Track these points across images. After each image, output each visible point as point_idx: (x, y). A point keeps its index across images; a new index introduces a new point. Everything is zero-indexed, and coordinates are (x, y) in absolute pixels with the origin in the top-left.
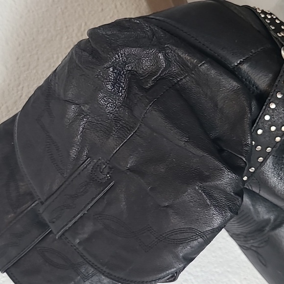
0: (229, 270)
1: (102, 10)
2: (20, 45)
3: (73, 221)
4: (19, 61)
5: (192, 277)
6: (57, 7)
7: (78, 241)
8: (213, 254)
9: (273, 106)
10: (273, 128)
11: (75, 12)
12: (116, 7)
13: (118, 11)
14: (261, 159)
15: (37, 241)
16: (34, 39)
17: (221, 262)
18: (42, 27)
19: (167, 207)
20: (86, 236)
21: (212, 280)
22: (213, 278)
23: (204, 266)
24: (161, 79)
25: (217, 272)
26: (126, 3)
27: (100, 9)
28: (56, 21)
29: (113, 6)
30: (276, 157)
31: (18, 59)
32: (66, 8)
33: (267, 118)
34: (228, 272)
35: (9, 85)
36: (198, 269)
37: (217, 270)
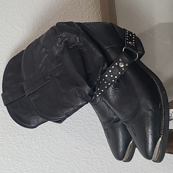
0: (102, 143)
1: (82, 17)
2: (42, 23)
3: (33, 91)
4: (40, 29)
5: (84, 140)
6: (63, 11)
7: (33, 99)
8: (97, 134)
9: (113, 67)
10: (112, 76)
11: (70, 15)
12: (89, 17)
13: (89, 19)
14: (106, 87)
15: (20, 97)
16: (48, 22)
17: (100, 138)
18: (53, 18)
19: (64, 93)
20: (36, 98)
21: (93, 144)
22: (94, 144)
23: (91, 137)
24: (76, 47)
25: (96, 142)
26: (94, 16)
27: (81, 17)
28: (60, 17)
29: (88, 16)
30: (113, 88)
31: (39, 28)
32: (66, 12)
33: (110, 71)
34: (102, 144)
35: (32, 38)
36: (88, 137)
37: (97, 141)
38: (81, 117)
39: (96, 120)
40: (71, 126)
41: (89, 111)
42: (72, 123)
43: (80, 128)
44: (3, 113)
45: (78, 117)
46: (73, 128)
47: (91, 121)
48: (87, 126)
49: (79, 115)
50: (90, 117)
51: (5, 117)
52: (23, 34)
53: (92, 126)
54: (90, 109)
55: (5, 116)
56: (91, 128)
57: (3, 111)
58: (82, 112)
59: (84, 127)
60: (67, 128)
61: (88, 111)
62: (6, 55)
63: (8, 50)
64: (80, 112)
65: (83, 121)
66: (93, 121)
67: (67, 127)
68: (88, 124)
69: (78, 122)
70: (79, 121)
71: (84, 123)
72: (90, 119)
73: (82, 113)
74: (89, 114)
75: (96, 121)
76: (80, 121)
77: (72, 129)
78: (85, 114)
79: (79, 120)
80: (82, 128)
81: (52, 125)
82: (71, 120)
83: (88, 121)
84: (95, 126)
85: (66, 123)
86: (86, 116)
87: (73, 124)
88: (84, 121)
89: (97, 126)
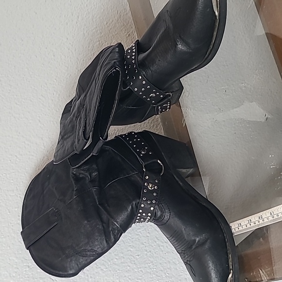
38: (150, 259)
39: (174, 260)
40: (136, 275)
41: (161, 247)
42: (136, 270)
43: (150, 276)
44: (28, 269)
45: (145, 259)
46: (140, 278)
47: (165, 263)
48: (161, 272)
49: (146, 257)
50: (163, 258)
51: (31, 276)
52: (43, 148)
53: (169, 270)
54: (162, 244)
55: (32, 274)
56: (167, 275)
57: (28, 266)
58: (150, 251)
59: (157, 274)
60: (129, 279)
61: (158, 248)
62: (22, 182)
63: (25, 174)
64: (147, 251)
65: (153, 264)
66: (169, 262)
67: (130, 277)
68: (162, 269)
69: (146, 268)
70: (146, 265)
71: (155, 267)
72: (164, 259)
73: (150, 253)
74: (161, 253)
75: (173, 262)
76: (149, 266)
77: (138, 279)
78: (155, 253)
79: (147, 263)
80: (154, 276)
81: (106, 278)
82: (134, 266)
83: (161, 264)
84: (173, 269)
85: (127, 272)
86: (157, 256)
87: (138, 272)
88: (155, 264)
89: (177, 269)
